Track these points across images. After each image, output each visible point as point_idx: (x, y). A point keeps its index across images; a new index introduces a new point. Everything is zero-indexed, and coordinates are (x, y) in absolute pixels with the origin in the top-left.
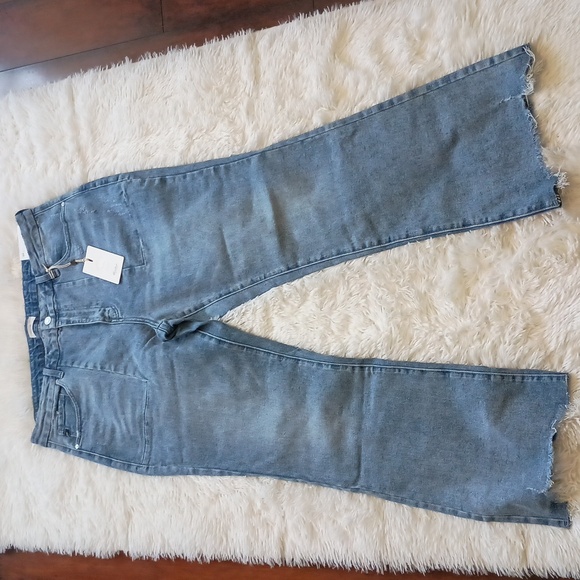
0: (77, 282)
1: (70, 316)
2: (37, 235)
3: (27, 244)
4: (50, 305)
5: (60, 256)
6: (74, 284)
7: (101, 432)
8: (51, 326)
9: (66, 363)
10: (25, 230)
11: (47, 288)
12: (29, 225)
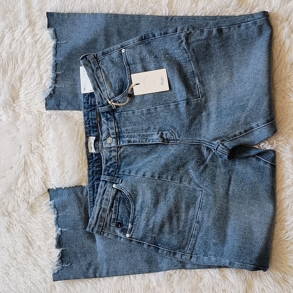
0: (136, 111)
1: (131, 137)
2: (100, 75)
3: (92, 82)
4: (112, 128)
5: (121, 92)
6: (133, 113)
7: (151, 227)
8: (112, 145)
9: (123, 172)
10: (90, 71)
11: (109, 116)
12: (94, 68)
